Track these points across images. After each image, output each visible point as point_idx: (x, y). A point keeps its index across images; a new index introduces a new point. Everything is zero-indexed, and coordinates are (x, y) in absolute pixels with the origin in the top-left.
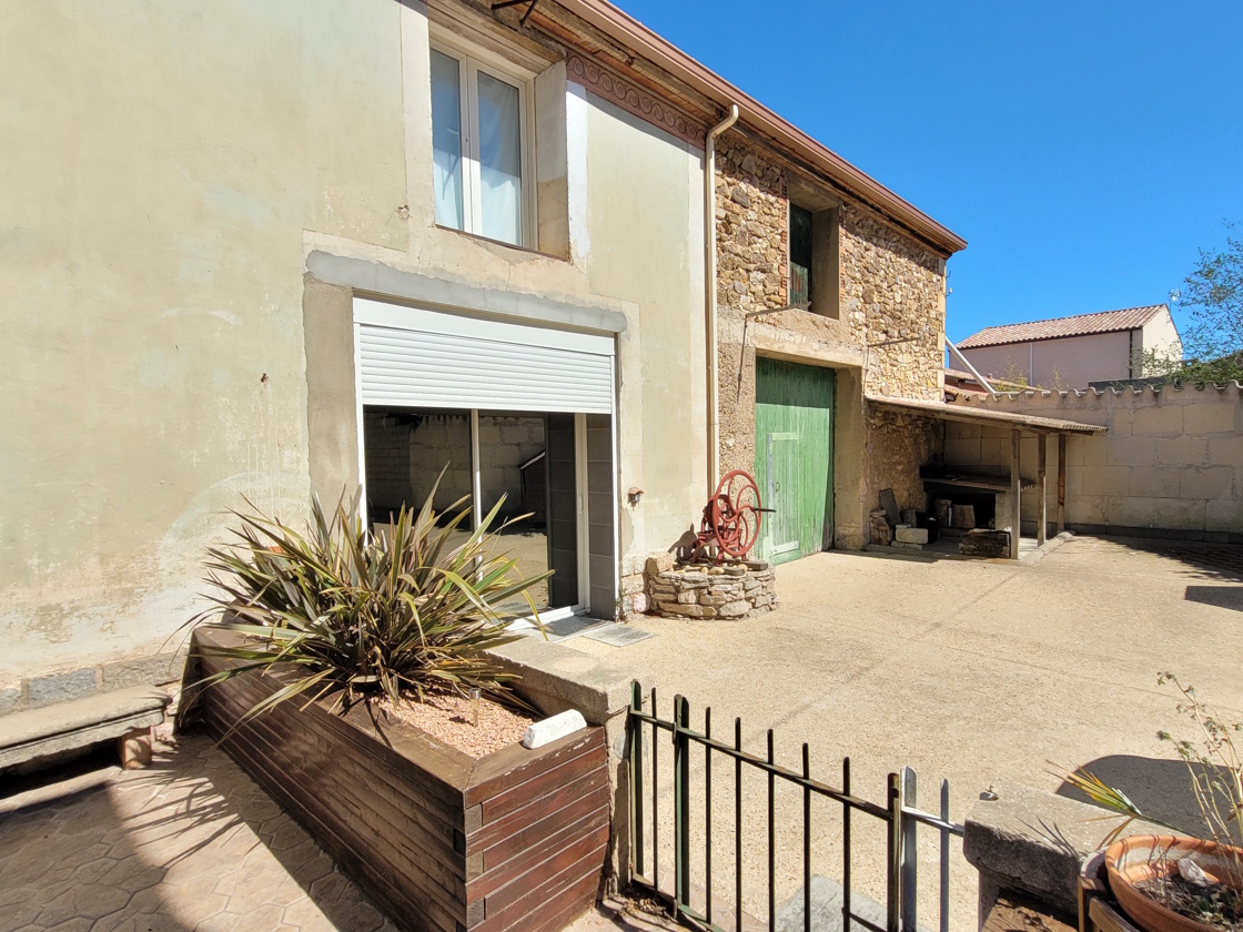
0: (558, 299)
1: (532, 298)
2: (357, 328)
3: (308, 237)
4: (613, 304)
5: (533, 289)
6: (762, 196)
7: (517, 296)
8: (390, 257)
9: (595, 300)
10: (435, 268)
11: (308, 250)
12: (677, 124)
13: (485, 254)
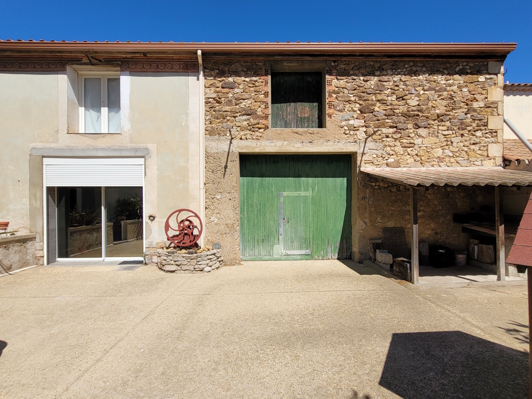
0: (115, 148)
1: (103, 149)
2: (44, 166)
3: (31, 145)
4: (141, 145)
5: (103, 146)
6: (247, 79)
7: (97, 149)
8: (53, 145)
9: (133, 145)
10: (67, 146)
11: (31, 148)
12: (181, 67)
13: (85, 138)
